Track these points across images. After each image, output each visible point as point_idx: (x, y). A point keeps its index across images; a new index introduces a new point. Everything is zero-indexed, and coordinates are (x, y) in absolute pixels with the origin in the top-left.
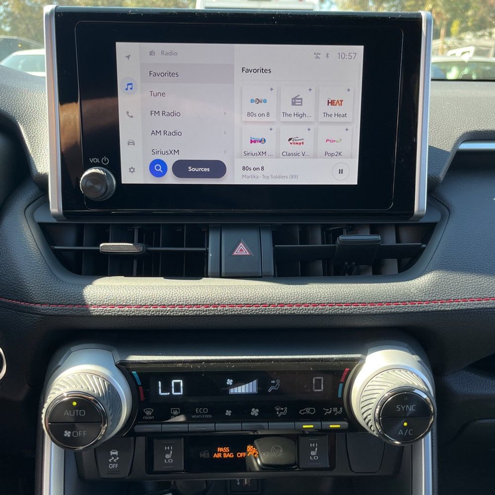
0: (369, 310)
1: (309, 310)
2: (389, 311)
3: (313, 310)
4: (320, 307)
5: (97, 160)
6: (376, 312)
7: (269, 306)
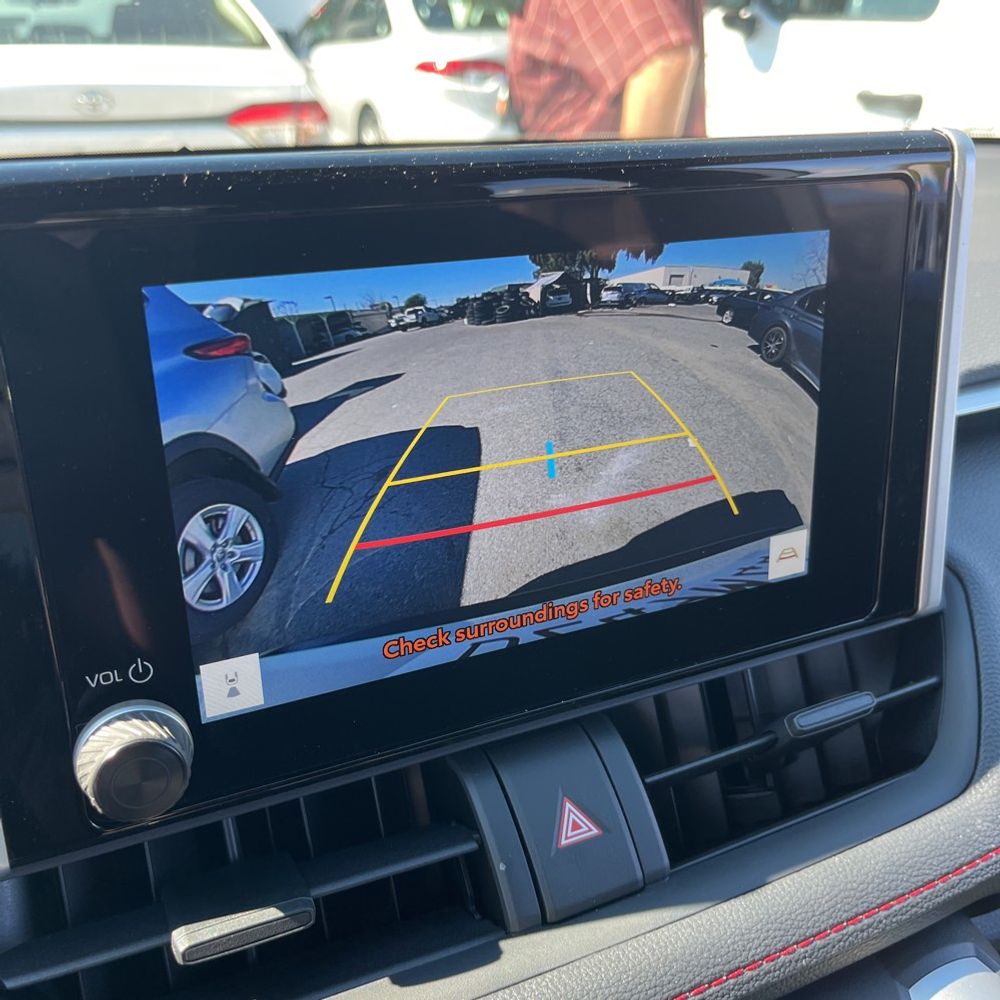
0: (915, 909)
1: (797, 961)
2: (950, 895)
3: (805, 957)
4: (819, 942)
5: (114, 677)
6: (927, 908)
7: (710, 987)
